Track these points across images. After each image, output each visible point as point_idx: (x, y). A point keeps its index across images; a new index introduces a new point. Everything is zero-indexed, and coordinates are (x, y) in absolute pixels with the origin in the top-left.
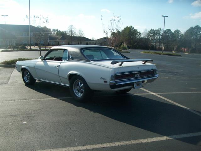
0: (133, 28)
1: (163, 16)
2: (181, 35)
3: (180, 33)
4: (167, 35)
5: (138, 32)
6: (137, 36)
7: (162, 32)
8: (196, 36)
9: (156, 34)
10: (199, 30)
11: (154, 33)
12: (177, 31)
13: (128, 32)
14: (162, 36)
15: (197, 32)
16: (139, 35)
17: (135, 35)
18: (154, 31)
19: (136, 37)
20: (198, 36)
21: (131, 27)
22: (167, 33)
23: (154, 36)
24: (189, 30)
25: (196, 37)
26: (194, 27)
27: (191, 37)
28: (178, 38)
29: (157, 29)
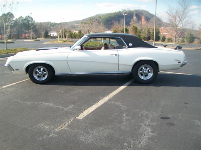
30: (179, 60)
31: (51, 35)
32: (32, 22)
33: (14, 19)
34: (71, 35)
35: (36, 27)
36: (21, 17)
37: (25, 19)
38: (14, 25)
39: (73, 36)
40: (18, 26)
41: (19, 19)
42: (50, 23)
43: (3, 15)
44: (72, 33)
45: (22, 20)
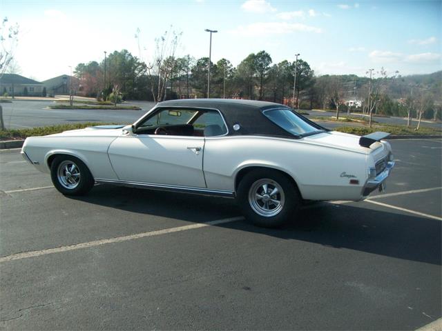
0: (130, 55)
1: (208, 30)
2: (231, 71)
3: (228, 65)
4: (204, 69)
5: (139, 64)
6: (136, 72)
7: (192, 64)
8: (262, 72)
9: (180, 68)
10: (266, 59)
11: (176, 66)
12: (223, 62)
13: (118, 63)
14: (192, 71)
15: (262, 64)
16: (142, 70)
17: (134, 70)
18: (176, 61)
19: (135, 75)
20: (266, 72)
21: (126, 51)
22: (204, 65)
23: (176, 72)
24: (247, 60)
25: (262, 74)
26: (256, 54)
27: (252, 74)
28: (226, 76)
29: (181, 57)
30: (353, 176)
31: (348, 104)
32: (307, 73)
33: (271, 65)
34: (389, 108)
35: (315, 85)
36: (286, 61)
37: (292, 67)
38: (268, 78)
39: (392, 111)
40: (276, 80)
41: (280, 67)
42: (353, 79)
43: (250, 56)
44: (392, 104)
45: (287, 69)
